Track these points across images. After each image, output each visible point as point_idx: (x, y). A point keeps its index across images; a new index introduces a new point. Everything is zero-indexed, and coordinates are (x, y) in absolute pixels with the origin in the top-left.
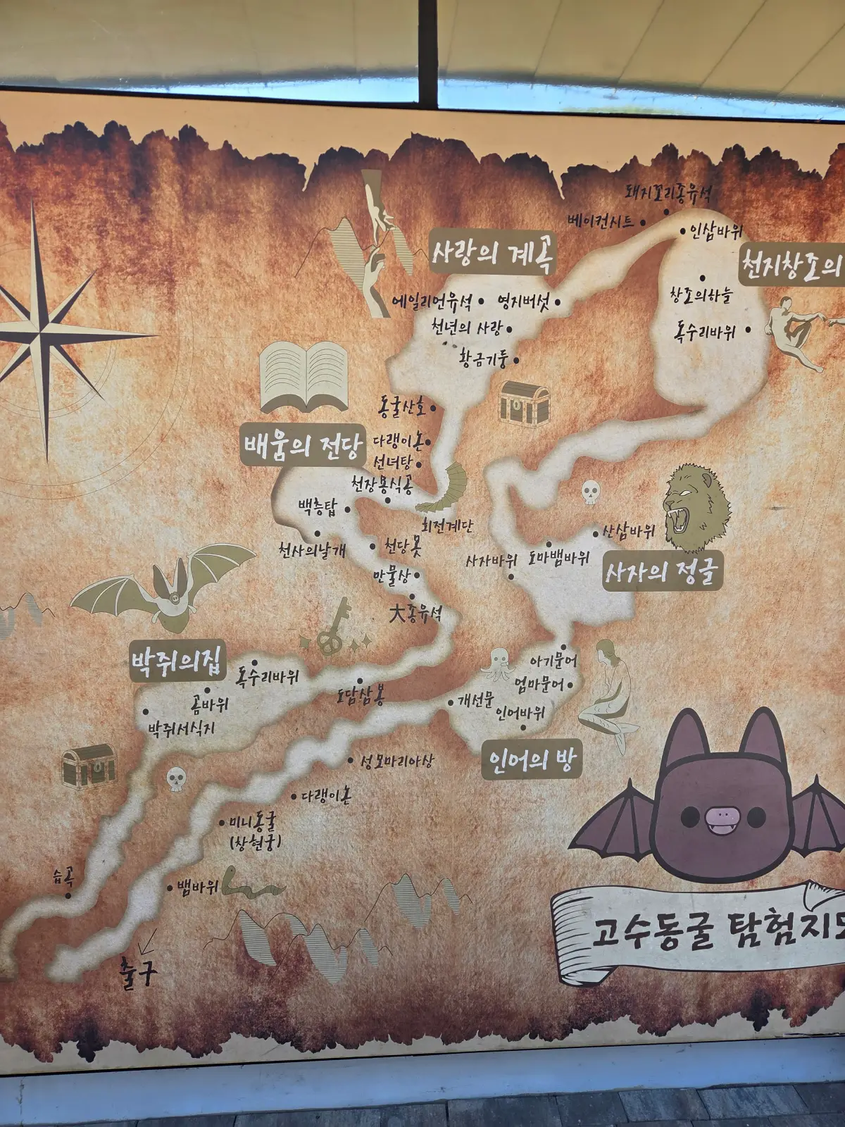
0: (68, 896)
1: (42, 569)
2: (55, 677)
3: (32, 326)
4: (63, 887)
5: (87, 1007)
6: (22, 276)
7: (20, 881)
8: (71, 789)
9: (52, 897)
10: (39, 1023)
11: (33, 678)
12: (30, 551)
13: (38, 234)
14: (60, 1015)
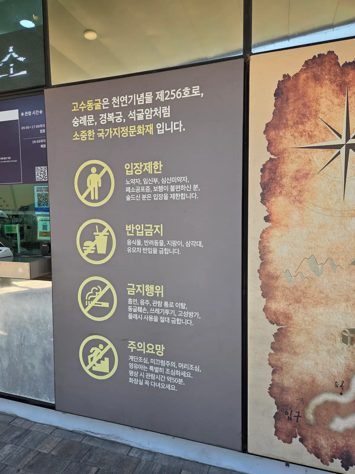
0: (341, 394)
1: (337, 248)
2: (341, 296)
3: (342, 141)
4: (339, 389)
5: (347, 446)
6: (339, 120)
7: (319, 383)
8: (345, 346)
9: (333, 393)
10: (324, 447)
11: (330, 295)
12: (332, 240)
13: (349, 100)
14: (333, 446)
